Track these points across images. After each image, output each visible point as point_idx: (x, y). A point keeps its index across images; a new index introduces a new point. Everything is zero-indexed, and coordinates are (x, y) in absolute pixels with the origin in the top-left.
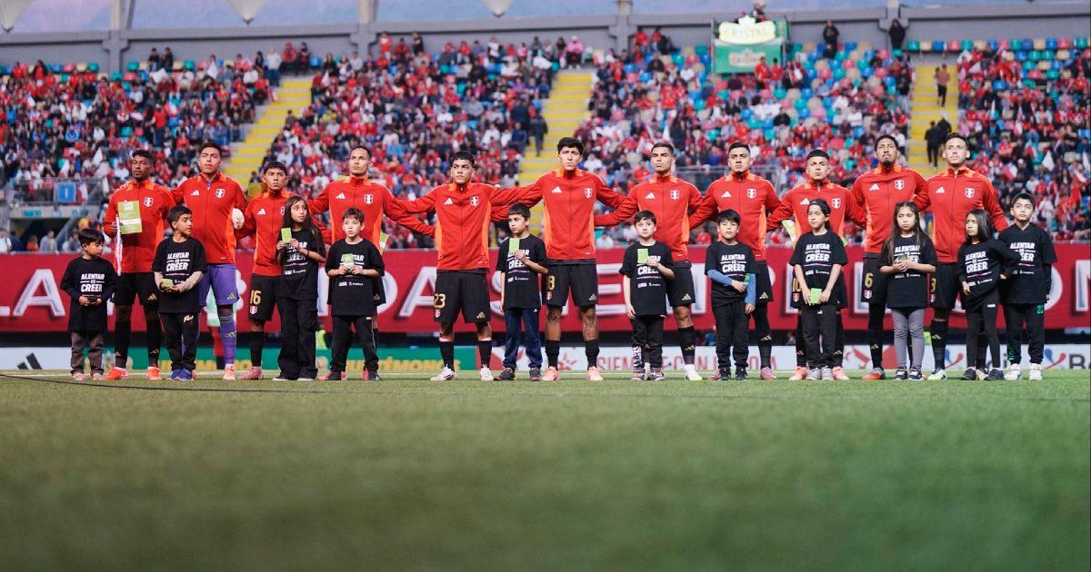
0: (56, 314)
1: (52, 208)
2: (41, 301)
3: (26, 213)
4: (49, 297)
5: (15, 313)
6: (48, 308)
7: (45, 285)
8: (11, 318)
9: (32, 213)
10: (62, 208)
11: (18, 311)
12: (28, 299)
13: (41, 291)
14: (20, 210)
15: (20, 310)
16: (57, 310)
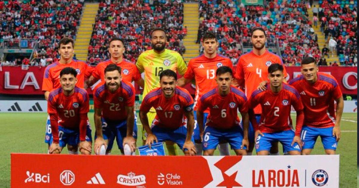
0: (36, 88)
1: (19, 49)
2: (29, 83)
3: (9, 51)
4: (33, 82)
5: (21, 88)
6: (33, 86)
7: (31, 78)
8: (19, 89)
9: (11, 51)
10: (22, 49)
11: (22, 87)
12: (25, 83)
13: (30, 80)
14: (6, 50)
15: (23, 87)
16: (36, 87)
